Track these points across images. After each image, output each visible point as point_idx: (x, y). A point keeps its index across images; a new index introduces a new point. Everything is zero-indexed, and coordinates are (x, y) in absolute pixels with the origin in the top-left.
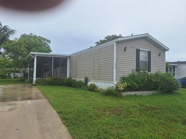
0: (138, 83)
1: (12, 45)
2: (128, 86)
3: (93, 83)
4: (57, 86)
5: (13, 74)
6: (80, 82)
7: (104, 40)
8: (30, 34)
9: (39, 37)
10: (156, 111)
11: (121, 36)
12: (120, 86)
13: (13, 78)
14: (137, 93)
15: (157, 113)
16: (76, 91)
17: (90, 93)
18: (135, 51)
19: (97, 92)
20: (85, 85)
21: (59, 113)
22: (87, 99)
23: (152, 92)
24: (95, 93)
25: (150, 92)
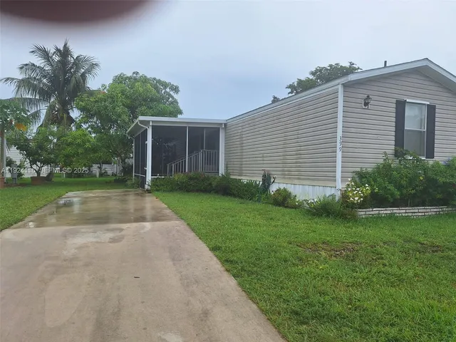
0: (400, 187)
1: (96, 102)
2: (373, 195)
3: (282, 187)
4: (197, 194)
5: (98, 167)
6: (250, 185)
7: (308, 80)
8: (134, 73)
9: (155, 79)
10: (445, 254)
11: (354, 66)
12: (353, 194)
13: (98, 176)
14: (395, 210)
15: (449, 258)
16: (242, 205)
17: (277, 212)
18: (394, 105)
19: (295, 207)
20: (264, 193)
21: (214, 249)
22: (273, 223)
23: (435, 210)
24: (288, 210)
25: (432, 210)
